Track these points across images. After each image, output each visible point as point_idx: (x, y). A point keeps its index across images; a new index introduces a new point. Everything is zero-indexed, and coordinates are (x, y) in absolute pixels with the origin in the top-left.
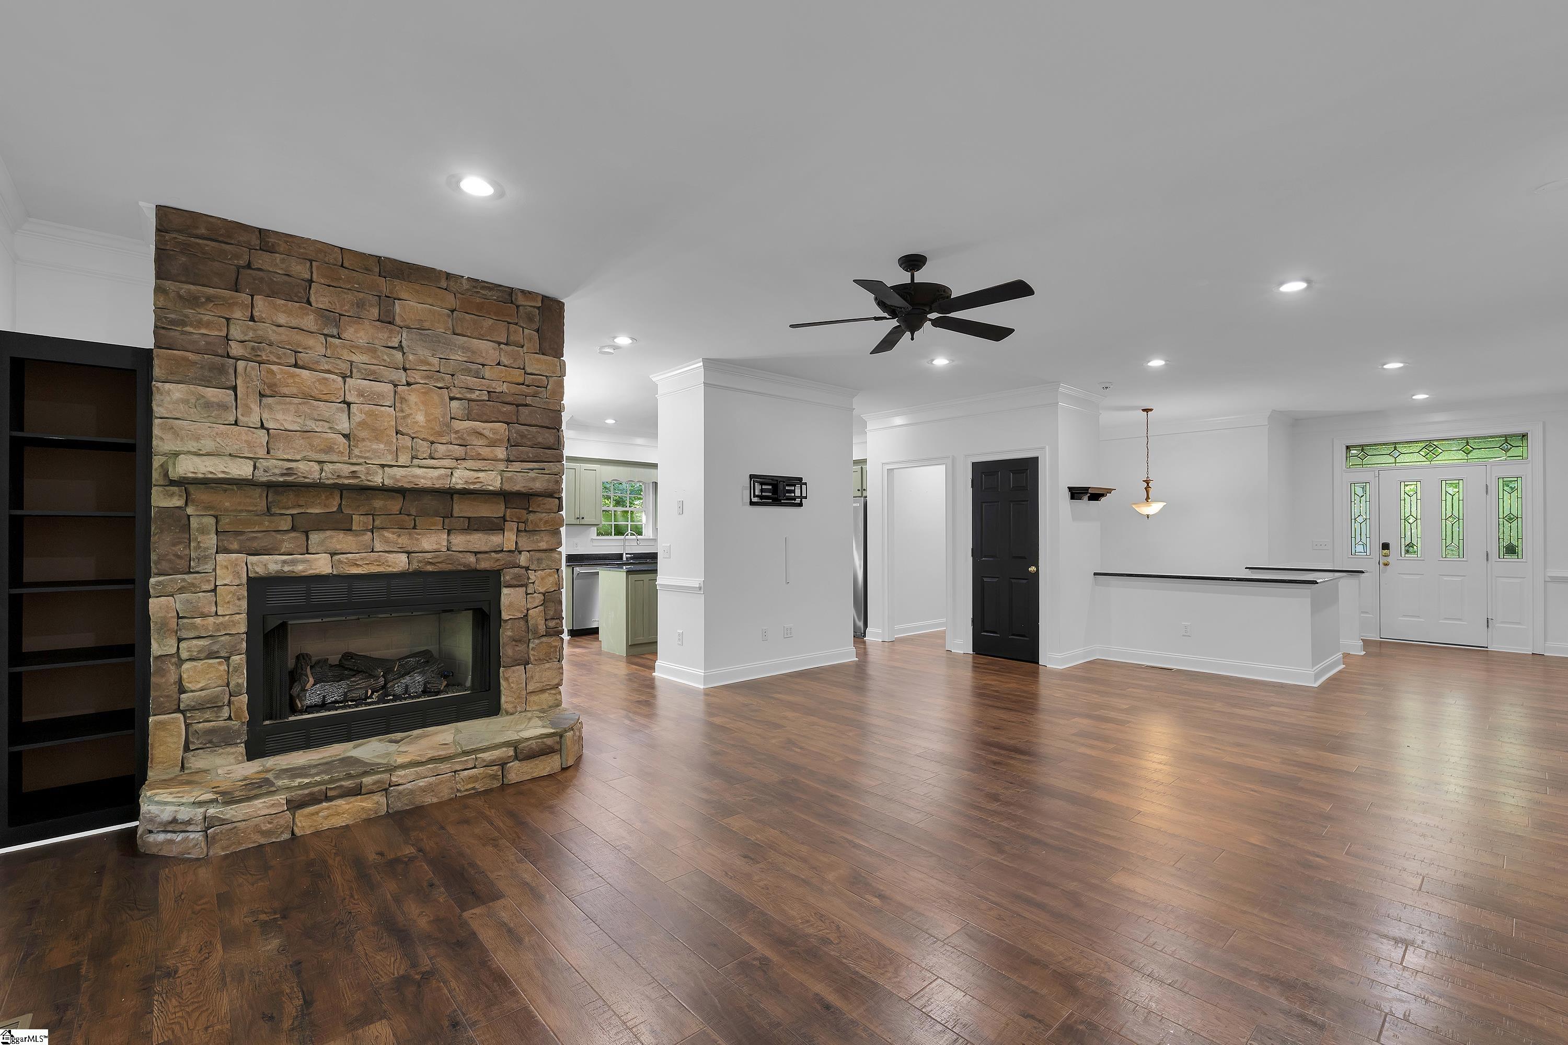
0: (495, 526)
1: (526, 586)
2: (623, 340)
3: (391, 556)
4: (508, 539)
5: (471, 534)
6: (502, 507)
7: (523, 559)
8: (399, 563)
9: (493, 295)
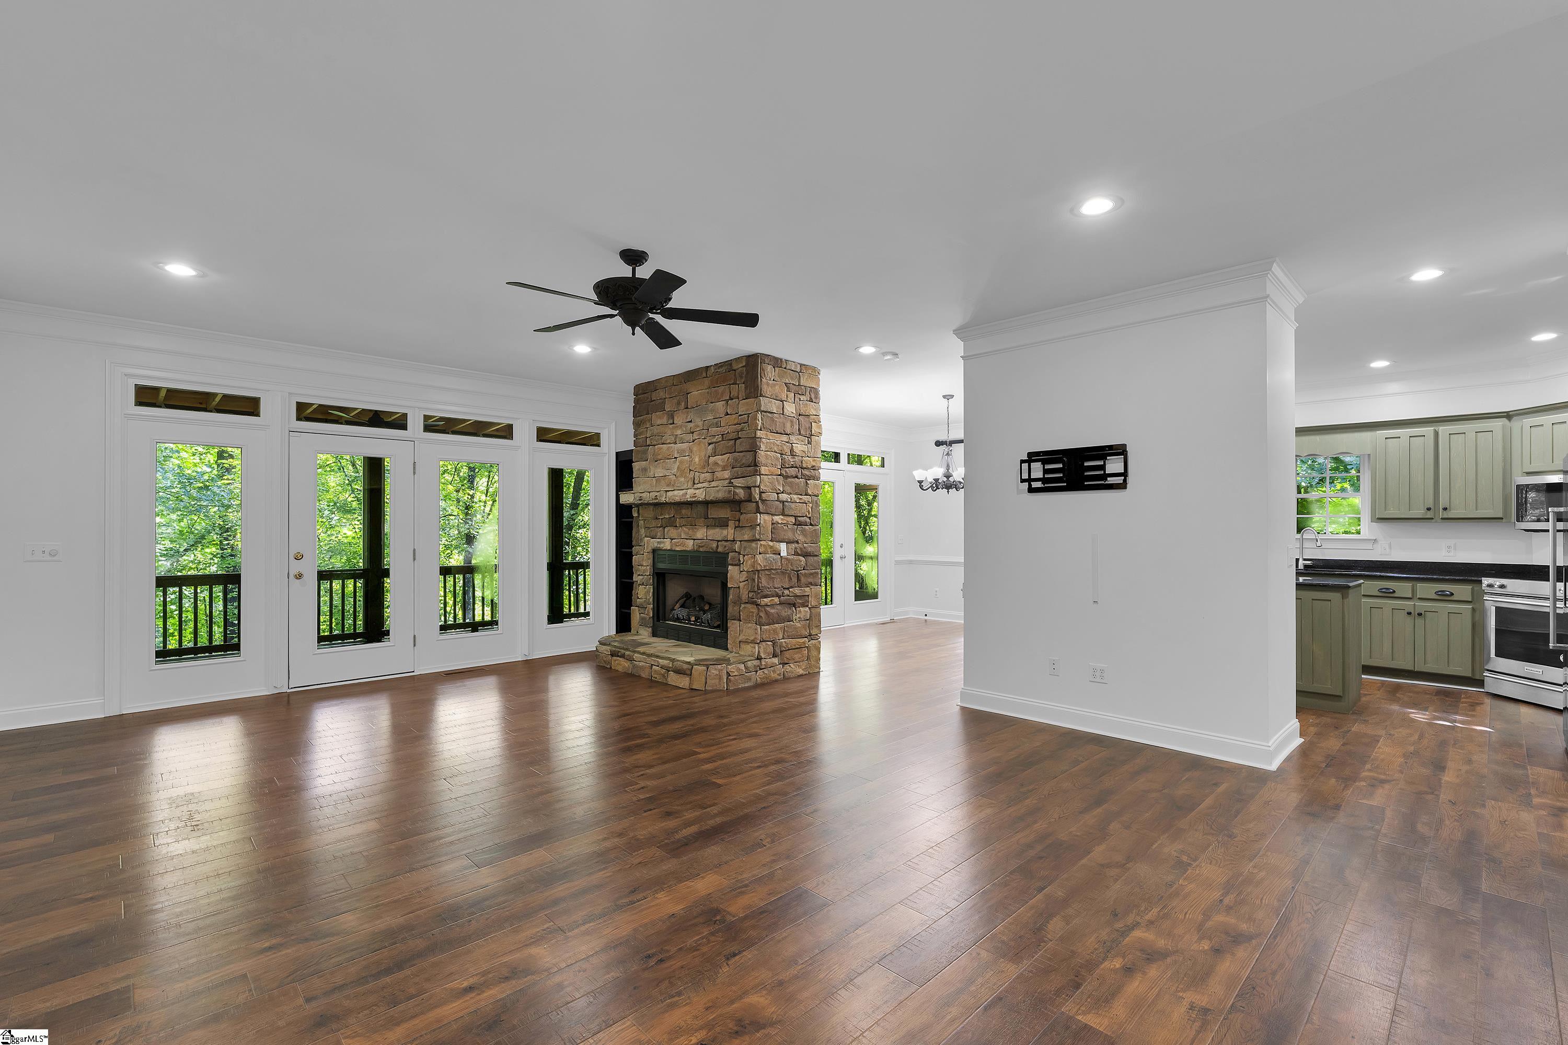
0: (723, 524)
1: (739, 565)
2: (867, 350)
3: (688, 541)
4: (729, 533)
5: (715, 528)
6: (729, 510)
7: (737, 546)
8: (690, 545)
9: (723, 370)
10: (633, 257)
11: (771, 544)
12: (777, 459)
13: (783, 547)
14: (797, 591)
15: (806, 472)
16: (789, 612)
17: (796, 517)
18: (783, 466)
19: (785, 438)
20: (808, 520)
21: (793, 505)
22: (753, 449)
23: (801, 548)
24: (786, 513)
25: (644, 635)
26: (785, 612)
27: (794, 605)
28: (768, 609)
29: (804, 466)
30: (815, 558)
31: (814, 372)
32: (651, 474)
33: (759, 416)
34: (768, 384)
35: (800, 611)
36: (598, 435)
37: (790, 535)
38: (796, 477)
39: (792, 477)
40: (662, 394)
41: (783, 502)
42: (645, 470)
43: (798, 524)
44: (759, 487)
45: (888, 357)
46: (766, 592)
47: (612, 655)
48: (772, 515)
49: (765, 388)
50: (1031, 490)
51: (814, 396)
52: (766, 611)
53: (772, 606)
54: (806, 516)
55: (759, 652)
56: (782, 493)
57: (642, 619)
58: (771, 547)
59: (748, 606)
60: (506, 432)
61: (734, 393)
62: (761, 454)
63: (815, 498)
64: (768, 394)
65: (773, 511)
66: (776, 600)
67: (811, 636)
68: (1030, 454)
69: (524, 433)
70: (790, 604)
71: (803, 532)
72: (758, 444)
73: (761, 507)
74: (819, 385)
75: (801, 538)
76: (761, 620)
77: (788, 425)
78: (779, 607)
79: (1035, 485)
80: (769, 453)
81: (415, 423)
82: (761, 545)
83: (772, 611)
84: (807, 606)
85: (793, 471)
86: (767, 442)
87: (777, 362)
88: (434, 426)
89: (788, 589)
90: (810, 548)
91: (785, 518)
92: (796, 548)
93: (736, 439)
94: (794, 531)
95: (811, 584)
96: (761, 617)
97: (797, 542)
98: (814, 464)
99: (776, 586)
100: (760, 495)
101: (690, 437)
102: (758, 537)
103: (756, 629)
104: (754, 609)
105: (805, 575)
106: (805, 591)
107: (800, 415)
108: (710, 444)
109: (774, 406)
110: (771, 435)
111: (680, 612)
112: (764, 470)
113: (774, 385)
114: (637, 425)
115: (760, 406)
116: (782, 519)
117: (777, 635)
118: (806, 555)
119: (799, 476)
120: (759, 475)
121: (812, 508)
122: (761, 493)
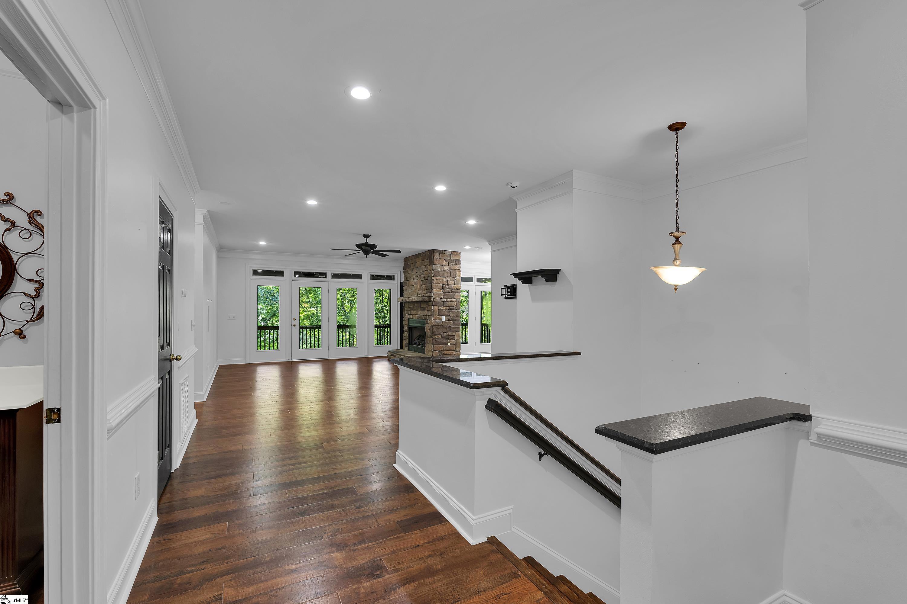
0: (423, 309)
1: (428, 324)
2: (467, 247)
3: (416, 316)
4: (425, 313)
6: (424, 305)
7: (427, 317)
9: (424, 255)
10: (367, 236)
11: (438, 316)
12: (441, 286)
13: (444, 318)
14: (449, 334)
15: (454, 291)
16: (446, 341)
17: (449, 307)
18: (443, 289)
19: (444, 279)
20: (455, 308)
21: (448, 303)
22: (431, 283)
23: (451, 318)
24: (444, 305)
25: (406, 349)
26: (444, 341)
27: (448, 338)
28: (436, 339)
29: (453, 288)
30: (458, 322)
31: (458, 253)
32: (407, 291)
33: (433, 271)
34: (436, 260)
35: (451, 341)
36: (394, 276)
37: (446, 313)
38: (449, 292)
39: (447, 292)
40: (410, 262)
41: (444, 301)
42: (406, 289)
43: (450, 309)
44: (433, 296)
45: (478, 249)
46: (436, 333)
47: (391, 356)
48: (439, 306)
49: (435, 262)
50: (506, 298)
51: (458, 262)
52: (436, 340)
53: (438, 338)
54: (454, 306)
55: (433, 354)
56: (443, 298)
57: (406, 344)
58: (438, 318)
59: (430, 338)
60: (359, 277)
61: (427, 264)
62: (434, 285)
63: (458, 300)
64: (437, 263)
65: (439, 305)
66: (440, 336)
67: (456, 350)
68: (505, 286)
69: (366, 277)
70: (447, 338)
71: (453, 313)
72: (433, 281)
73: (433, 304)
74: (460, 258)
75: (451, 315)
76: (433, 343)
77: (446, 274)
78: (441, 339)
79: (507, 296)
80: (437, 284)
81: (329, 276)
82: (434, 317)
83: (438, 340)
84: (455, 339)
85: (448, 290)
86: (436, 281)
87: (440, 252)
88: (336, 276)
89: (446, 333)
90: (455, 318)
91: (444, 307)
92: (449, 318)
93: (427, 279)
94: (448, 312)
95: (456, 331)
96: (433, 342)
97: (450, 316)
98: (457, 287)
99: (440, 331)
100: (433, 299)
101: (417, 278)
102: (432, 314)
103: (432, 346)
104: (431, 339)
105: (453, 328)
106: (453, 334)
107: (451, 270)
108: (422, 281)
109: (439, 268)
110: (438, 278)
111: (417, 341)
112: (434, 290)
113: (439, 260)
114: (404, 272)
115: (433, 268)
116: (443, 308)
117: (441, 349)
118: (454, 321)
119: (451, 292)
120: (433, 292)
121: (456, 303)
122: (433, 298)
